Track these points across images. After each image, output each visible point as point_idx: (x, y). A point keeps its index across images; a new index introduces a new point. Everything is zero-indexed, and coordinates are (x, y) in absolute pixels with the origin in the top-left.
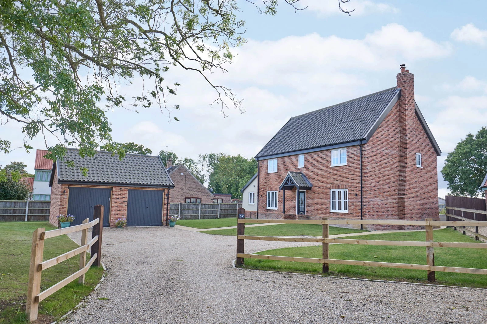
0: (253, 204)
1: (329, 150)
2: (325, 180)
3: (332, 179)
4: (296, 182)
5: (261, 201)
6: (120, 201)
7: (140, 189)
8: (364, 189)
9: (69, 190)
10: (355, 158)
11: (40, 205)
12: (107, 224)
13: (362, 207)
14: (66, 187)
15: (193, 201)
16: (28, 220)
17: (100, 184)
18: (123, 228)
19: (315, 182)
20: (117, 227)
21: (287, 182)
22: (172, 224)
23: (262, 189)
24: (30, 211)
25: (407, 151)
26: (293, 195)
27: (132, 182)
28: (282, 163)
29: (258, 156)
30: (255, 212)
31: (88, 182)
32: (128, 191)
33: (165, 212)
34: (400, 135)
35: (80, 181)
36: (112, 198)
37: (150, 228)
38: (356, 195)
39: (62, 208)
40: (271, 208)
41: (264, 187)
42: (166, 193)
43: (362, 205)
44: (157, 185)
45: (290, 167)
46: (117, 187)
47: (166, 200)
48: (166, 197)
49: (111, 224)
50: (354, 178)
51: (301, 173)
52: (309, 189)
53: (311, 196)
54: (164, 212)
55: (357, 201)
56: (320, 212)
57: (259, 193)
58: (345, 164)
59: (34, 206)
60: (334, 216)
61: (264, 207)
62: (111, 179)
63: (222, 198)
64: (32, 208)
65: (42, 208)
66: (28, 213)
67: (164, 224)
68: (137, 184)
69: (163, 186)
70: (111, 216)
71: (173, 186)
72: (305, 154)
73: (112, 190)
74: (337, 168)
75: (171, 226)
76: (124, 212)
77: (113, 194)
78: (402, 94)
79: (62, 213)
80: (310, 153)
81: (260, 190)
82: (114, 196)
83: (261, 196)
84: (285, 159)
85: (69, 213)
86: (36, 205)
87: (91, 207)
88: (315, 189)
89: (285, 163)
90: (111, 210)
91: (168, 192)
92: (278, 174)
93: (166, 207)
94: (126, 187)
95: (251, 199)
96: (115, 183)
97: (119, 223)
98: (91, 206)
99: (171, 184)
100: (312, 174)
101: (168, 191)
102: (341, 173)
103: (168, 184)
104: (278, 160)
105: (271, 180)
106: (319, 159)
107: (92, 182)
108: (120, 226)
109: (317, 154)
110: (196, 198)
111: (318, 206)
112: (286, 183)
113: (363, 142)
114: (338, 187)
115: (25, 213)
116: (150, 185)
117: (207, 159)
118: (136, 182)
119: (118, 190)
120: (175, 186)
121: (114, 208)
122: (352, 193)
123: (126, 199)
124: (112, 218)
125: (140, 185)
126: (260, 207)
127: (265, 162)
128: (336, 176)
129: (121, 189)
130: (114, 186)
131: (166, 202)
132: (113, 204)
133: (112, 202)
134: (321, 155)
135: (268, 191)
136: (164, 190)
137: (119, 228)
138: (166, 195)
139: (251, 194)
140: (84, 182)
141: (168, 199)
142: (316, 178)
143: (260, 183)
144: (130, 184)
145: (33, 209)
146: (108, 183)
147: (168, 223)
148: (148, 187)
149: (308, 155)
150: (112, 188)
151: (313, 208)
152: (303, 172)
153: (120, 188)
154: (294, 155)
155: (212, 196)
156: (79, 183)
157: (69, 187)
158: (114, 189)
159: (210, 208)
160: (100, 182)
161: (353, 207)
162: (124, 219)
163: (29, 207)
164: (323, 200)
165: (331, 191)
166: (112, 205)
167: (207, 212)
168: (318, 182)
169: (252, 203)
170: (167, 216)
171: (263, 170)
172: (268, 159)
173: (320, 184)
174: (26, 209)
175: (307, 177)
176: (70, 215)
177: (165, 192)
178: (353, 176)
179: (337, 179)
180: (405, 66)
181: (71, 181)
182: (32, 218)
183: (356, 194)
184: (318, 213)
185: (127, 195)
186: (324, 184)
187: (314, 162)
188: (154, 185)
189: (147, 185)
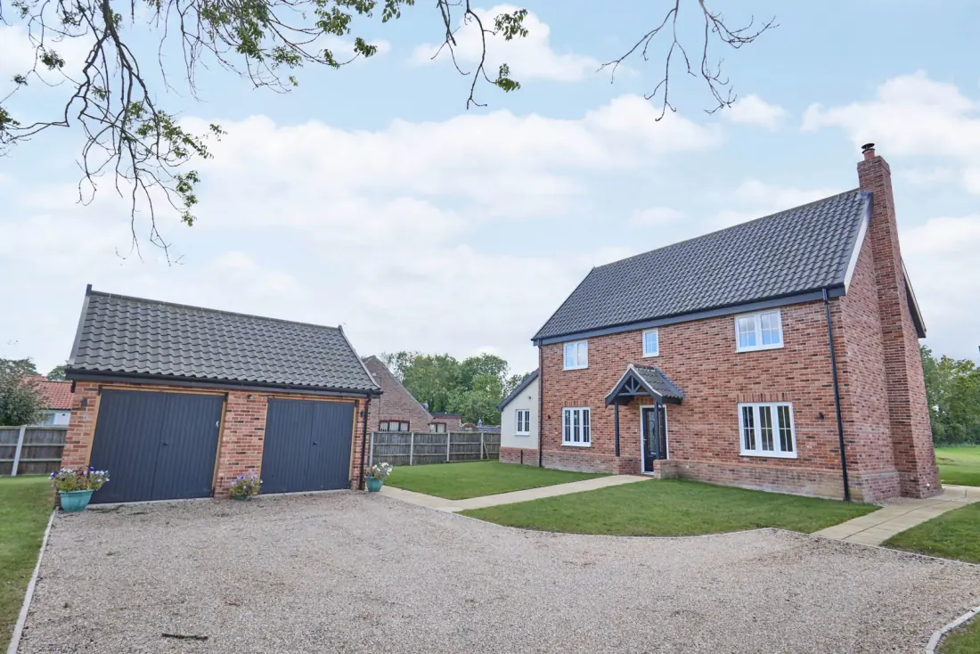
0: (527, 433)
1: (729, 315)
2: (721, 381)
3: (741, 380)
4: (651, 388)
5: (547, 427)
6: (245, 429)
7: (298, 398)
8: (844, 402)
9: (98, 399)
10: (809, 331)
11: (56, 436)
12: (205, 490)
13: (843, 446)
14: (91, 389)
15: (394, 426)
16: (20, 472)
17: (193, 384)
18: (250, 500)
19: (691, 386)
20: (232, 497)
21: (627, 387)
22: (375, 485)
23: (551, 404)
24: (27, 450)
25: (900, 320)
26: (630, 416)
27: (278, 381)
28: (600, 348)
29: (540, 336)
30: (532, 452)
31: (159, 377)
32: (268, 402)
33: (358, 455)
34: (878, 287)
35: (134, 375)
36: (225, 421)
37: (320, 496)
38: (822, 417)
39: (72, 448)
40: (572, 443)
41: (555, 398)
42: (362, 408)
43: (842, 441)
44: (341, 390)
45: (621, 356)
46: (239, 393)
47: (360, 425)
48: (361, 419)
49: (218, 490)
50: (810, 377)
51: (653, 368)
52: (677, 401)
53: (681, 419)
54: (355, 456)
55: (827, 431)
56: (711, 454)
57: (544, 413)
58: (781, 345)
59: (38, 440)
60: (754, 465)
61: (555, 441)
62: (225, 370)
63: (445, 421)
64: (34, 444)
65: (59, 445)
66: (22, 455)
67: (355, 484)
68: (291, 386)
69: (355, 391)
70: (218, 468)
71: (378, 393)
72: (659, 327)
73: (226, 400)
74: (755, 355)
75: (371, 490)
76: (256, 458)
77: (226, 411)
78: (875, 202)
79: (72, 463)
80: (674, 324)
81: (545, 406)
82: (230, 416)
83: (549, 417)
84: (608, 341)
85: (95, 463)
86: (45, 436)
87: (165, 444)
88: (691, 402)
89: (608, 350)
90: (220, 453)
91: (366, 408)
92: (590, 371)
93: (359, 442)
94: (263, 392)
95: (520, 424)
96: (235, 382)
97: (241, 488)
98: (162, 441)
99: (374, 388)
100: (683, 369)
101: (367, 404)
102: (769, 365)
103: (367, 388)
104: (589, 343)
105: (573, 384)
106: (700, 337)
107: (170, 378)
108: (242, 494)
109: (693, 327)
110: (400, 422)
111: (704, 440)
112: (623, 390)
113: (833, 293)
114: (762, 398)
115: (12, 456)
116: (325, 389)
117: (394, 360)
118: (290, 381)
119: (241, 401)
120: (382, 393)
121: (230, 446)
122: (806, 411)
123: (263, 423)
124: (221, 475)
125: (300, 387)
126: (545, 440)
127: (555, 349)
128: (753, 374)
129: (249, 396)
130: (232, 390)
131: (360, 431)
132: (227, 436)
133: (223, 432)
134: (705, 328)
135: (566, 406)
136: (357, 401)
137: (240, 500)
138: (362, 413)
139: (520, 414)
140: (146, 376)
141: (365, 422)
142: (695, 379)
143: (545, 391)
144: (274, 385)
145: (36, 447)
146: (215, 381)
147: (366, 483)
148: (318, 392)
149: (668, 329)
150: (227, 394)
151: (688, 445)
152: (656, 366)
153: (247, 393)
154: (629, 332)
155: (430, 417)
156: (132, 380)
157: (100, 391)
158: (231, 397)
159: (432, 442)
160: (193, 379)
161: (810, 445)
162: (254, 476)
163: (25, 441)
164: (716, 427)
165: (740, 407)
166: (224, 439)
167: (426, 449)
168: (701, 387)
169: (523, 433)
170: (362, 464)
171: (551, 365)
172: (563, 342)
173: (706, 391)
174: (15, 447)
175: (668, 376)
176: (95, 470)
177: (358, 407)
178: (804, 371)
179: (758, 380)
180: (874, 147)
181: (108, 373)
182: (32, 466)
183: (821, 414)
184: (703, 457)
185: (266, 412)
186: (716, 391)
187: (687, 344)
188: (333, 389)
189: (316, 388)
